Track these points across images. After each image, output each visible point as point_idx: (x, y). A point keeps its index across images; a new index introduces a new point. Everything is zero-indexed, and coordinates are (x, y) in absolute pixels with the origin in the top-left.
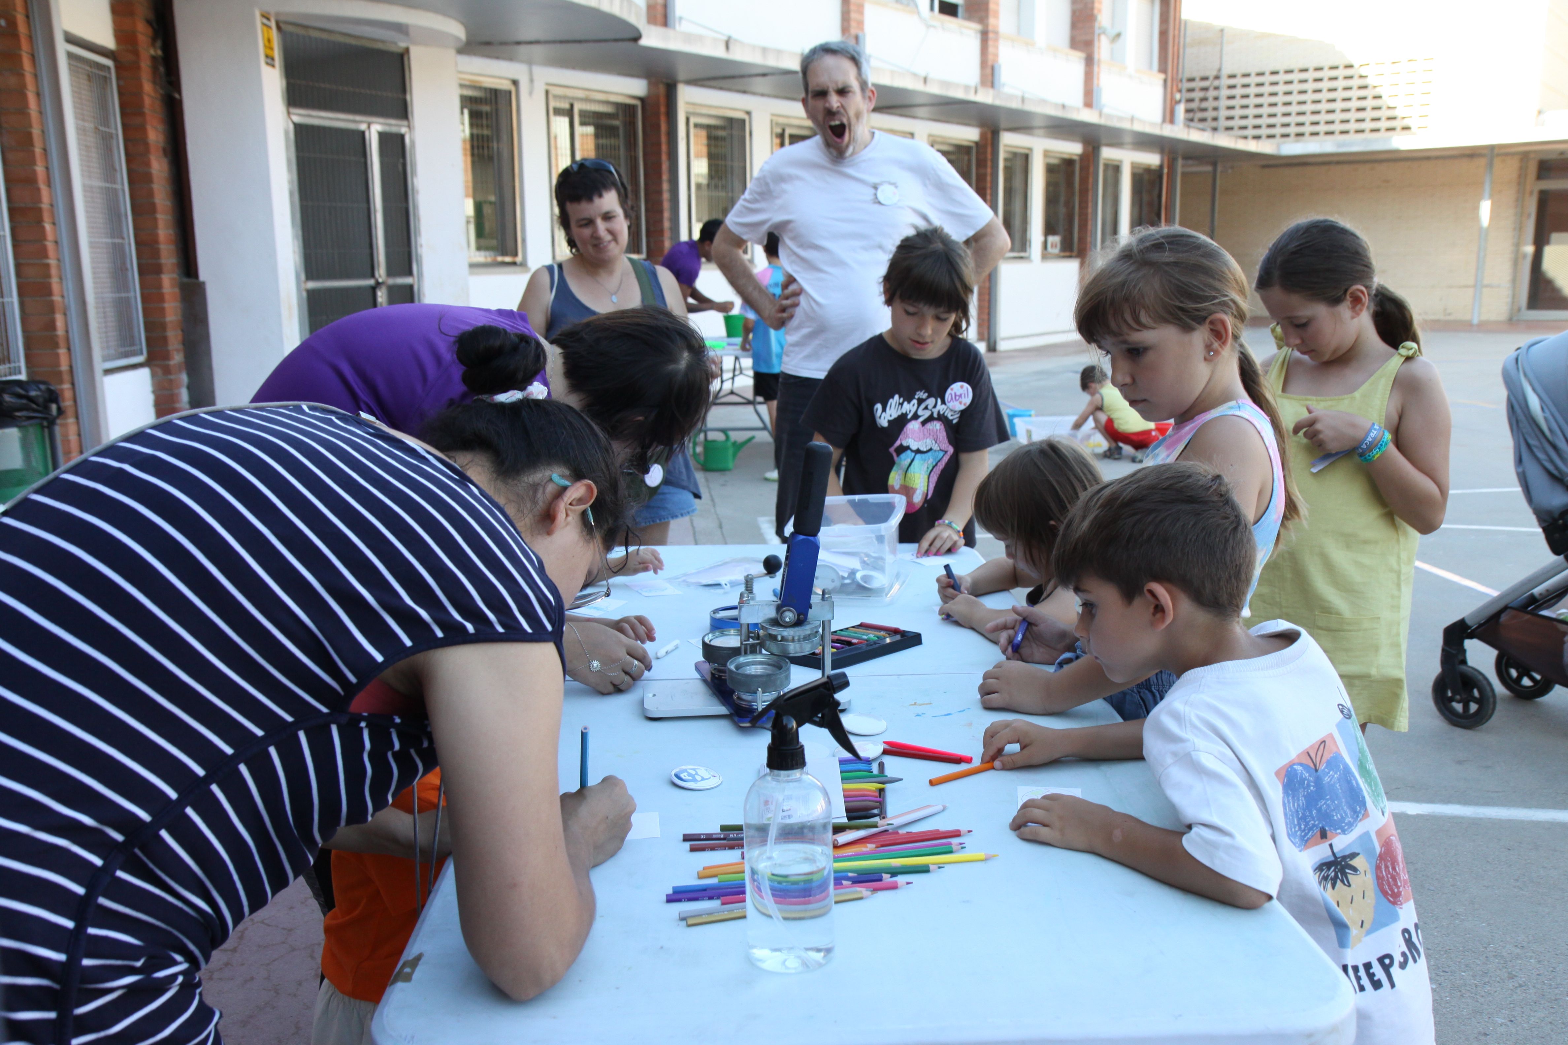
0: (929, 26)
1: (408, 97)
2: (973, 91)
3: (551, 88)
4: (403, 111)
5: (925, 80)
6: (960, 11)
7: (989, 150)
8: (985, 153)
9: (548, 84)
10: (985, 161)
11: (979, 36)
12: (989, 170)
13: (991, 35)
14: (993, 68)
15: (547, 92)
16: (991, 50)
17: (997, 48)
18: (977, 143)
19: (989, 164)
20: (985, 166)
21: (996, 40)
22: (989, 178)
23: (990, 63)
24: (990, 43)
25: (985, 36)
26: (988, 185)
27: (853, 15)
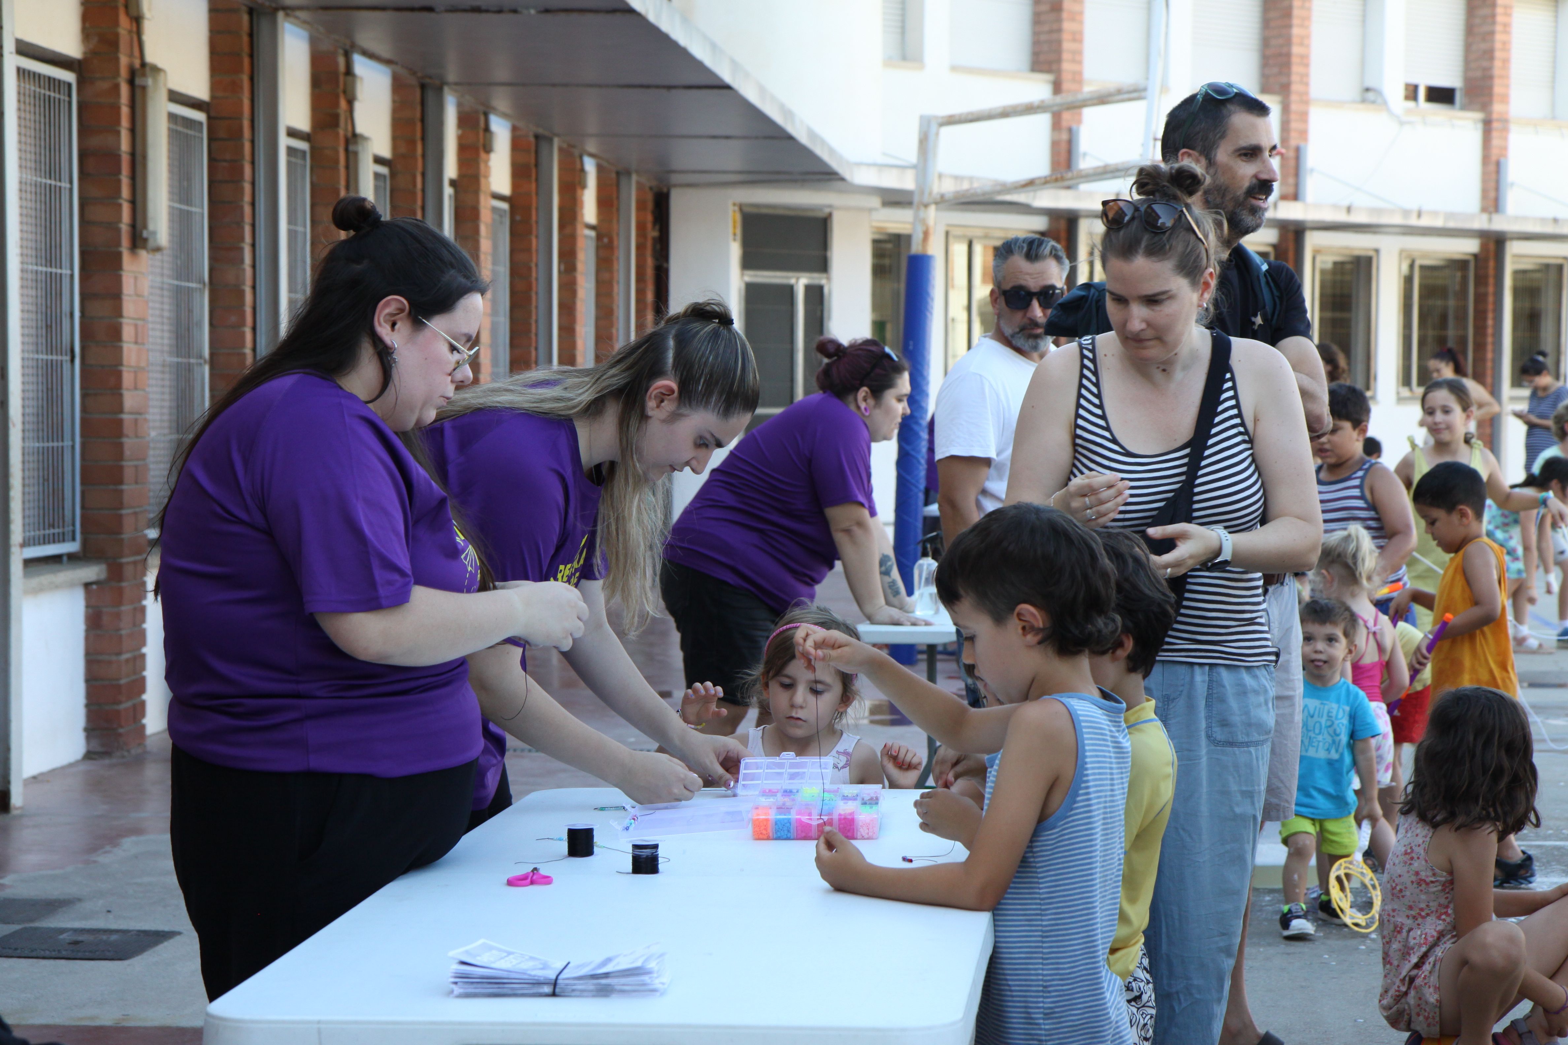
0: (1402, 123)
1: (829, 254)
2: (1415, 215)
3: (950, 229)
4: (823, 266)
5: (1349, 209)
6: (1458, 97)
7: (1492, 264)
8: (1486, 268)
9: (948, 225)
10: (1486, 277)
11: (1480, 126)
12: (1491, 289)
13: (1495, 125)
14: (1498, 164)
15: (947, 234)
16: (1496, 142)
17: (1506, 139)
18: (1475, 256)
19: (1491, 281)
20: (1486, 284)
21: (1505, 130)
22: (1491, 299)
23: (1494, 158)
24: (1495, 134)
25: (1487, 125)
26: (1490, 307)
27: (1294, 125)
